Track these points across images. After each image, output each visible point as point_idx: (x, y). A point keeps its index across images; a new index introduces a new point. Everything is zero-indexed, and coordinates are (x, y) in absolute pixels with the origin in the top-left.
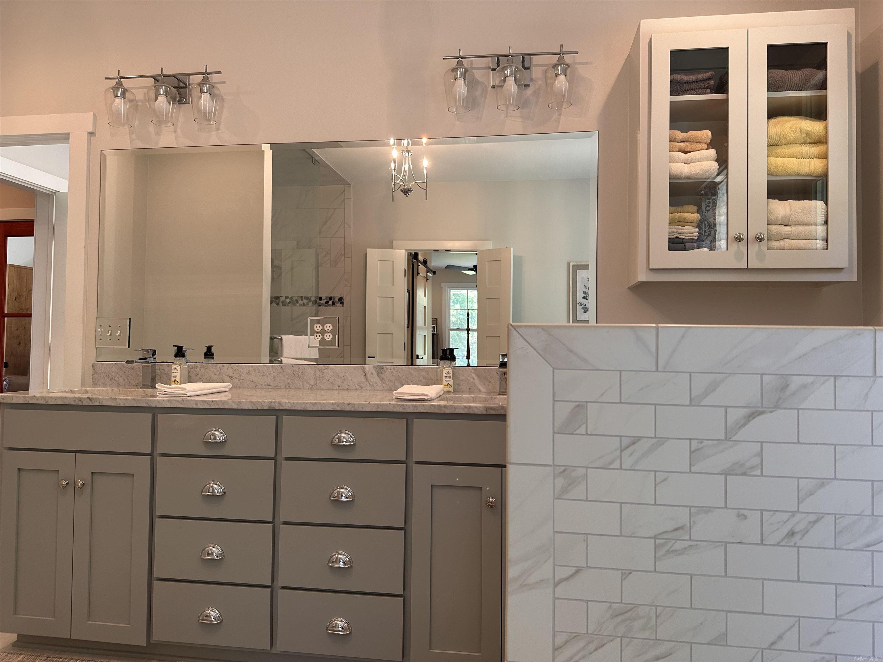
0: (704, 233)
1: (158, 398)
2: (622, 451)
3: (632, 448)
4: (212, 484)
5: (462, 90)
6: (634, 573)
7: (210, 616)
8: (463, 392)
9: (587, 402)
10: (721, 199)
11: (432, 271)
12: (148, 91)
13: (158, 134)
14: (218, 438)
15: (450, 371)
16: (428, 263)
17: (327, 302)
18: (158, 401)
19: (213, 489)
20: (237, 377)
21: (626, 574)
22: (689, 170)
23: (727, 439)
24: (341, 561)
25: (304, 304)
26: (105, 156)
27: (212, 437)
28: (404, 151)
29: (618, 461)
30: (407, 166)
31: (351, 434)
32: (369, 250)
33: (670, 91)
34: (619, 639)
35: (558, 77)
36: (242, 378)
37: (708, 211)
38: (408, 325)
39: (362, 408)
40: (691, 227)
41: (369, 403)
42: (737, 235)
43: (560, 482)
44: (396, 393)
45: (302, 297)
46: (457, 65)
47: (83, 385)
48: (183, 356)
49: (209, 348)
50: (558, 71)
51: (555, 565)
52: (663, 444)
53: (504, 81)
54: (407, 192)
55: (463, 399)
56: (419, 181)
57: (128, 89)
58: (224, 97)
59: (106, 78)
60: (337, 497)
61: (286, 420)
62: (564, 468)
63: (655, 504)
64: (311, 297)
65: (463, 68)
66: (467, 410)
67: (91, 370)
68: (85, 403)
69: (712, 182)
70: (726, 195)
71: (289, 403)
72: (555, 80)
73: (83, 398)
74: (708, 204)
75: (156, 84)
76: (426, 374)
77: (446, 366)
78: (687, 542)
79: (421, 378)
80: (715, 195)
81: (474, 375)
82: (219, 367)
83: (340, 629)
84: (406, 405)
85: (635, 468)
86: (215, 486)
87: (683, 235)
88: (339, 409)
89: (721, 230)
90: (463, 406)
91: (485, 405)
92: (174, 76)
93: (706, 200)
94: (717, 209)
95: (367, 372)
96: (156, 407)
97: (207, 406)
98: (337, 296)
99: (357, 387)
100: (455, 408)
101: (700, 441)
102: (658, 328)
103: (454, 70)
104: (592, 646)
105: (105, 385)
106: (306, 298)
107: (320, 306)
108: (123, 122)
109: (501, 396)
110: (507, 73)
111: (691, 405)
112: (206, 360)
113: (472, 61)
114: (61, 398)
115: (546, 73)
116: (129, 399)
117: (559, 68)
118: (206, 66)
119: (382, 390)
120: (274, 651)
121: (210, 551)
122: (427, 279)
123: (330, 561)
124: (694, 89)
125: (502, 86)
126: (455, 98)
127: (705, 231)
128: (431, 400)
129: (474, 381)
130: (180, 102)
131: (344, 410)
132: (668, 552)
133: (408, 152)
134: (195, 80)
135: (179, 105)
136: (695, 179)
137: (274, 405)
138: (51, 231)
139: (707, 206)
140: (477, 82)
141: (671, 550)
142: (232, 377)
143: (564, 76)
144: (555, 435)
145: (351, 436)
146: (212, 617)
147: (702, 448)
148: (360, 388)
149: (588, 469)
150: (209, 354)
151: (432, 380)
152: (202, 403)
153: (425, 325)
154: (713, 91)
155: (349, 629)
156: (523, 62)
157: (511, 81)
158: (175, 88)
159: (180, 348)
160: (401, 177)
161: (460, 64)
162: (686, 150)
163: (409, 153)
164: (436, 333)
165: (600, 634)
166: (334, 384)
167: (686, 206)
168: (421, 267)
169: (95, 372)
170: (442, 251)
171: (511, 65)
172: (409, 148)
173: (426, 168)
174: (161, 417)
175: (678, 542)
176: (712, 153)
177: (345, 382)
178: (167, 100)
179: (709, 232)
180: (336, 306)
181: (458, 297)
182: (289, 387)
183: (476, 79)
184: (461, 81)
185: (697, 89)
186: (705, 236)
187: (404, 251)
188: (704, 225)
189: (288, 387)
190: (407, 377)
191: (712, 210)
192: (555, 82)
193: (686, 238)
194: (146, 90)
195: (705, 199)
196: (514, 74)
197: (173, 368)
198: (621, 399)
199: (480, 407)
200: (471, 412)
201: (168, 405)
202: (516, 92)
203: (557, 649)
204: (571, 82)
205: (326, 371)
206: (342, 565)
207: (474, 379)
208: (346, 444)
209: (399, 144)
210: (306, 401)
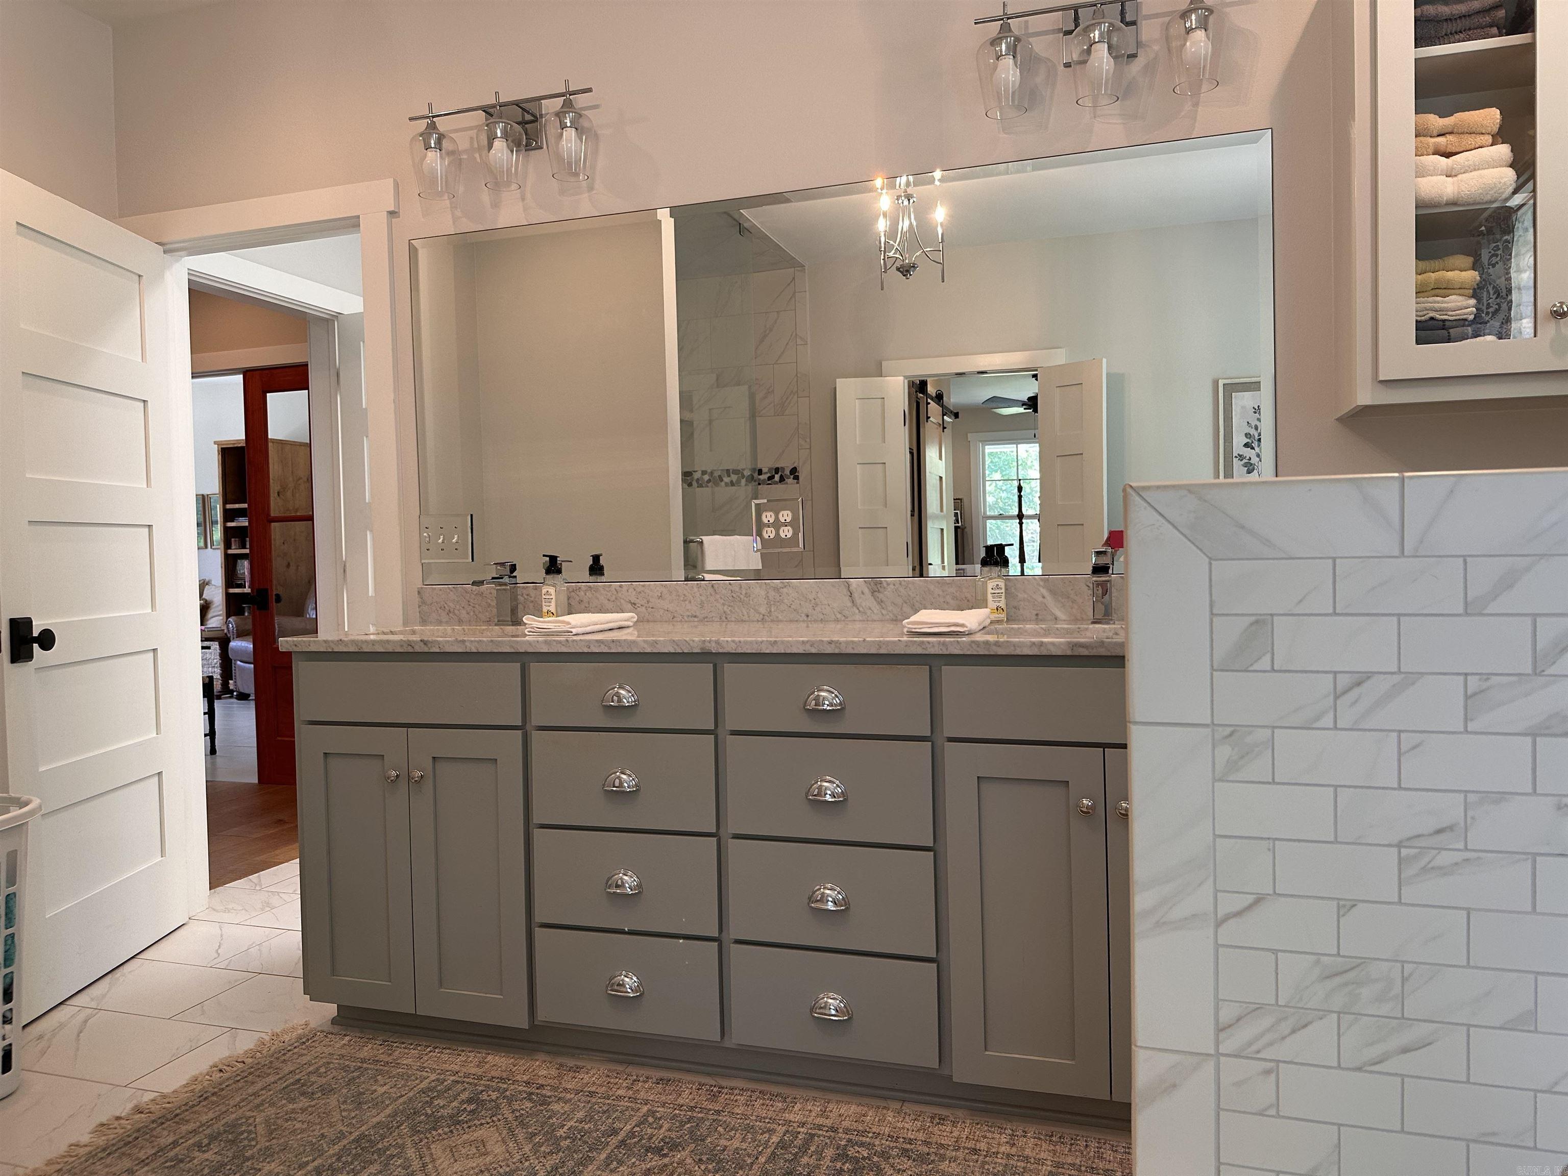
0: (1487, 308)
1: (527, 638)
2: (1336, 698)
3: (1356, 692)
4: (618, 774)
5: (1010, 77)
6: (1360, 905)
7: (623, 985)
8: (1024, 620)
9: (1272, 615)
10: (1521, 239)
11: (951, 412)
12: (477, 135)
13: (496, 205)
14: (625, 700)
15: (1000, 584)
16: (944, 398)
17: (771, 478)
18: (529, 643)
19: (620, 780)
20: (643, 603)
21: (1345, 907)
22: (1456, 188)
23: (1537, 672)
24: (830, 899)
25: (732, 482)
26: (416, 250)
27: (615, 698)
28: (901, 196)
29: (1331, 715)
30: (907, 223)
31: (836, 692)
32: (841, 383)
33: (1416, 39)
34: (1335, 1016)
35: (1192, 35)
36: (650, 605)
37: (1494, 266)
38: (913, 511)
39: (853, 648)
40: (1460, 298)
41: (864, 640)
42: (1555, 306)
43: (1225, 752)
44: (908, 623)
45: (728, 471)
46: (1000, 33)
47: (405, 623)
48: (559, 571)
49: (596, 558)
50: (1191, 22)
51: (1216, 891)
52: (1413, 684)
53: (1089, 51)
54: (908, 271)
55: (1026, 631)
56: (928, 249)
57: (445, 133)
58: (599, 132)
59: (411, 119)
60: (819, 794)
61: (729, 669)
62: (1232, 729)
63: (1400, 788)
64: (743, 470)
65: (1011, 37)
66: (1036, 650)
67: (417, 599)
68: (418, 649)
69: (1502, 207)
70: (1531, 230)
71: (733, 641)
72: (1186, 41)
73: (413, 641)
74: (1495, 251)
75: (489, 122)
76: (956, 592)
77: (993, 575)
78: (1460, 853)
79: (949, 599)
80: (1509, 233)
81: (1044, 591)
82: (613, 589)
83: (833, 1012)
84: (928, 642)
85: (1360, 727)
86: (624, 777)
87: (1444, 313)
88: (814, 651)
89: (1522, 300)
90: (1030, 642)
91: (1068, 640)
92: (517, 104)
93: (1490, 244)
94: (1513, 260)
95: (855, 590)
96: (526, 653)
97: (605, 650)
98: (787, 465)
99: (839, 616)
100: (1014, 646)
101: (1485, 677)
102: (1403, 479)
103: (995, 42)
104: (1285, 1027)
105: (440, 623)
106: (736, 472)
107: (759, 484)
108: (442, 188)
109: (1097, 626)
110: (1094, 37)
111: (1467, 614)
112: (592, 578)
113: (1026, 22)
114: (381, 642)
115: (1167, 29)
116: (484, 641)
117: (1193, 17)
118: (567, 82)
119: (882, 621)
120: (727, 1044)
121: (620, 881)
122: (944, 428)
123: (811, 899)
124: (1465, 31)
125: (1084, 62)
126: (998, 93)
127: (1488, 304)
128: (970, 634)
129: (1045, 601)
130: (528, 147)
131: (823, 652)
132: (1424, 870)
133: (909, 197)
134: (551, 106)
135: (527, 152)
136: (1469, 204)
137: (709, 645)
138: (334, 378)
139: (1493, 255)
140: (1038, 59)
141: (1430, 866)
142: (635, 604)
143: (1203, 31)
144: (1214, 673)
145: (836, 695)
146: (628, 986)
147: (1488, 688)
148: (843, 618)
149: (1276, 731)
150: (596, 568)
151: (968, 601)
152: (596, 644)
153: (942, 510)
154: (1504, 31)
155: (848, 1011)
156: (1123, 13)
157: (1103, 50)
158: (518, 123)
159: (553, 559)
160: (896, 245)
161: (1005, 29)
162: (1449, 150)
163: (909, 200)
164: (960, 524)
165: (1299, 1005)
166: (800, 611)
167: (1451, 258)
168: (933, 405)
169: (423, 602)
170: (972, 373)
171: (1102, 20)
172: (910, 190)
173: (942, 224)
174: (535, 668)
175: (1443, 852)
176: (1503, 151)
177: (818, 609)
178: (508, 146)
179: (1497, 307)
180: (787, 483)
181: (996, 460)
182: (726, 618)
183: (1037, 53)
184: (1009, 60)
185: (1470, 29)
186: (1487, 313)
187: (902, 378)
188: (1485, 293)
189: (724, 618)
190: (923, 598)
191: (1504, 261)
192: (1185, 44)
193: (1450, 318)
194: (473, 133)
195: (1489, 241)
196: (1107, 37)
197: (544, 591)
198: (1335, 608)
199: (1060, 643)
200: (1045, 653)
201: (545, 649)
202: (1112, 71)
203: (1223, 1030)
204: (1217, 42)
205: (785, 590)
206: (831, 906)
207: (1044, 597)
208: (829, 708)
209: (892, 186)
210: (759, 639)
